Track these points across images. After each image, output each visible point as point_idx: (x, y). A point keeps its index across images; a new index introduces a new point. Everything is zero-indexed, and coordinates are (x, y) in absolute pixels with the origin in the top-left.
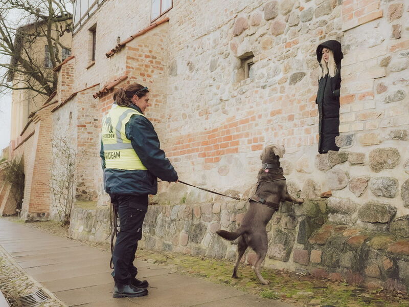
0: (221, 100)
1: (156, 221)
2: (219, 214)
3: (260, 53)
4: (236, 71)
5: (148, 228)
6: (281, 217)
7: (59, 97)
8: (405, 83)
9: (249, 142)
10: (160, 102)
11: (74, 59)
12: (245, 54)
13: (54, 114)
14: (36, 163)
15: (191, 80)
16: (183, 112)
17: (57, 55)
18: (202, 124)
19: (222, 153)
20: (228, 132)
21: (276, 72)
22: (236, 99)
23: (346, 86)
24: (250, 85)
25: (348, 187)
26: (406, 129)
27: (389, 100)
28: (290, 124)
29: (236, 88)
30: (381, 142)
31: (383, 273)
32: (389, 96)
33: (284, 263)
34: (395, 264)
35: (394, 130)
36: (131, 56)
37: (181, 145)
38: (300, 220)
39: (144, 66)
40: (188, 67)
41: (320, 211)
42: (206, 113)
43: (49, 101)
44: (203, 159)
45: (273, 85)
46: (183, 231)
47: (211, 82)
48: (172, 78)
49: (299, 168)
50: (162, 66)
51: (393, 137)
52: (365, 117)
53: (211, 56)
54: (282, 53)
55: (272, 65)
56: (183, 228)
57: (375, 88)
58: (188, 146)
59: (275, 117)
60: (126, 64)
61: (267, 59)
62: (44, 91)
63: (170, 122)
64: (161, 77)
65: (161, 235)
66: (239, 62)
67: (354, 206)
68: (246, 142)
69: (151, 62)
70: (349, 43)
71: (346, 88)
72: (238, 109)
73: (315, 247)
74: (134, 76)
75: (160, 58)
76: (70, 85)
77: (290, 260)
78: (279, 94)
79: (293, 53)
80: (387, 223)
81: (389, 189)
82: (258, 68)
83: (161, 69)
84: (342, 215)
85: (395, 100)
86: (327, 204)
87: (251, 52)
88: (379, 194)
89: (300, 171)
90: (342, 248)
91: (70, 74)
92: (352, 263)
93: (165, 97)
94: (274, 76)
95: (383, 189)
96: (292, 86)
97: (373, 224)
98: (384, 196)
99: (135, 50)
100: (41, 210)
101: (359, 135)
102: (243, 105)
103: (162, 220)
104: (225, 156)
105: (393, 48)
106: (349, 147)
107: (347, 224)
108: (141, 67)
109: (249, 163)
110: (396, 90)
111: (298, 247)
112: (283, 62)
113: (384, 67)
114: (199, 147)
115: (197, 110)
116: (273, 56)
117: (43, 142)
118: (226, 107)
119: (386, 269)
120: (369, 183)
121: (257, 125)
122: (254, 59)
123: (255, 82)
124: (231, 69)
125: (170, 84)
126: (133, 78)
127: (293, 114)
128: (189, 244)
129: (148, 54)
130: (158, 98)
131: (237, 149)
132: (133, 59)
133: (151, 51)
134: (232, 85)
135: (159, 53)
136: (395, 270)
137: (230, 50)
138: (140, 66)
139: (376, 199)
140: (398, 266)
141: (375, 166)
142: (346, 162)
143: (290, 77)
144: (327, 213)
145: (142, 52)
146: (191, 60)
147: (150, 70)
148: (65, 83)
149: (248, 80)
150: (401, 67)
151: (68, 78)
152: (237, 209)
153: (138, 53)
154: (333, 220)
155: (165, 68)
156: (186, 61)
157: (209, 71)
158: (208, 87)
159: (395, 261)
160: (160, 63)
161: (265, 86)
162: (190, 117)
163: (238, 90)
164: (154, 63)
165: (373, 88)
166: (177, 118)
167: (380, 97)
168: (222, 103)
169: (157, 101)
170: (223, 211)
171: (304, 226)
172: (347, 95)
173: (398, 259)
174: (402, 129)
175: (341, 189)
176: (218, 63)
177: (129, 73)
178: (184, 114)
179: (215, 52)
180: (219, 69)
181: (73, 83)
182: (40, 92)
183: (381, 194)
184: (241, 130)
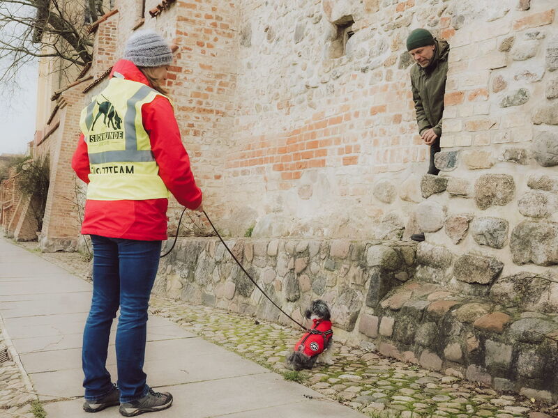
0: (307, 87)
1: (197, 261)
2: (275, 257)
3: (362, 18)
4: (329, 43)
5: (186, 272)
6: (350, 267)
7: (96, 71)
8: (531, 79)
9: (341, 151)
10: (226, 85)
11: (118, 13)
12: (342, 18)
13: (86, 95)
14: (61, 167)
15: (270, 54)
16: (256, 102)
17: (100, 5)
18: (280, 121)
19: (303, 166)
20: (313, 135)
21: (381, 48)
22: (327, 86)
23: (453, 79)
24: (347, 66)
25: (444, 228)
26: (525, 148)
27: (507, 103)
28: (394, 128)
29: (328, 69)
30: (492, 165)
31: (466, 356)
32: (508, 98)
33: (348, 333)
34: (482, 344)
35: (510, 149)
36: (184, 16)
37: (251, 151)
38: (372, 272)
39: (203, 32)
40: (266, 34)
41: (405, 261)
42: (288, 105)
43: (82, 75)
44: (279, 173)
45: (377, 67)
46: (230, 278)
47: (295, 59)
48: (245, 50)
49: (404, 195)
50: (231, 32)
51: (508, 158)
52: (474, 127)
53: (297, 19)
54: (392, 19)
55: (377, 37)
56: (230, 273)
57: (491, 83)
58: (260, 153)
59: (376, 116)
60: (175, 29)
61: (371, 28)
62: (80, 60)
63: (239, 115)
64: (228, 48)
65: (201, 282)
66: (334, 30)
67: (450, 258)
68: (336, 152)
69: (215, 25)
70: (463, 14)
71: (453, 81)
72: (329, 102)
73: (388, 313)
74: (188, 46)
75: (228, 19)
76: (111, 53)
77: (355, 330)
78: (384, 82)
79: (406, 20)
80: (488, 284)
81: (495, 235)
82: (359, 41)
83: (230, 36)
84: (434, 270)
85: (515, 103)
86: (415, 252)
87: (350, 16)
88: (481, 242)
89: (405, 199)
90: (419, 316)
91: (110, 37)
92: (430, 340)
93: (234, 78)
94: (379, 54)
95: (487, 234)
96: (402, 70)
97: (470, 285)
98: (488, 245)
99: (191, 7)
100: (66, 235)
101: (466, 152)
102: (336, 96)
103: (205, 261)
104: (309, 171)
105: (518, 25)
106: (451, 169)
107: (438, 283)
108: (198, 33)
109: (339, 184)
110: (518, 88)
111: (367, 311)
112: (392, 33)
113: (504, 53)
114: (275, 156)
115: (276, 100)
116: (379, 24)
117: (70, 136)
118: (314, 96)
119: (469, 350)
120: (471, 224)
121: (352, 126)
122: (354, 27)
123: (353, 62)
124: (323, 41)
125: (242, 59)
126: (186, 48)
127: (400, 113)
128: (236, 297)
129: (210, 13)
130: (223, 80)
131: (323, 161)
132: (186, 20)
133: (214, 9)
134: (323, 64)
135: (227, 12)
136: (481, 353)
137: (322, 12)
138: (197, 30)
139: (478, 248)
140: (485, 347)
141: (481, 201)
142: (445, 193)
143: (401, 57)
144: (415, 265)
145: (200, 9)
146: (270, 24)
147: (212, 37)
148: (104, 50)
149: (345, 58)
150: (526, 55)
151: (108, 43)
152: (297, 251)
153: (194, 12)
154: (421, 276)
155: (236, 33)
156: (264, 25)
157: (293, 42)
158: (292, 66)
159: (482, 339)
160: (226, 27)
161: (366, 69)
162: (266, 109)
163: (330, 73)
164: (219, 26)
165: (488, 83)
166: (249, 111)
167: (496, 98)
168: (309, 92)
169: (221, 84)
170: (280, 253)
171: (376, 281)
172: (455, 91)
173: (487, 338)
174: (520, 147)
175: (436, 232)
176: (306, 30)
177: (181, 41)
178: (258, 105)
179: (302, 13)
180: (306, 41)
181: (114, 51)
182: (74, 62)
183: (485, 243)
184: (331, 133)
